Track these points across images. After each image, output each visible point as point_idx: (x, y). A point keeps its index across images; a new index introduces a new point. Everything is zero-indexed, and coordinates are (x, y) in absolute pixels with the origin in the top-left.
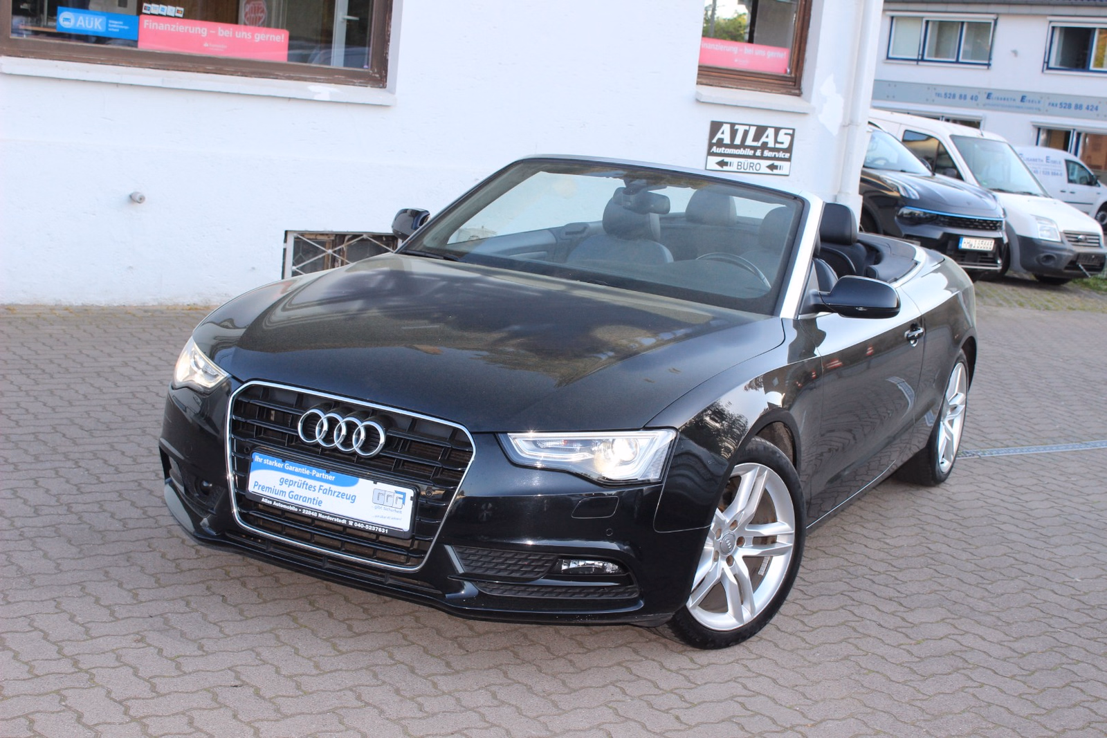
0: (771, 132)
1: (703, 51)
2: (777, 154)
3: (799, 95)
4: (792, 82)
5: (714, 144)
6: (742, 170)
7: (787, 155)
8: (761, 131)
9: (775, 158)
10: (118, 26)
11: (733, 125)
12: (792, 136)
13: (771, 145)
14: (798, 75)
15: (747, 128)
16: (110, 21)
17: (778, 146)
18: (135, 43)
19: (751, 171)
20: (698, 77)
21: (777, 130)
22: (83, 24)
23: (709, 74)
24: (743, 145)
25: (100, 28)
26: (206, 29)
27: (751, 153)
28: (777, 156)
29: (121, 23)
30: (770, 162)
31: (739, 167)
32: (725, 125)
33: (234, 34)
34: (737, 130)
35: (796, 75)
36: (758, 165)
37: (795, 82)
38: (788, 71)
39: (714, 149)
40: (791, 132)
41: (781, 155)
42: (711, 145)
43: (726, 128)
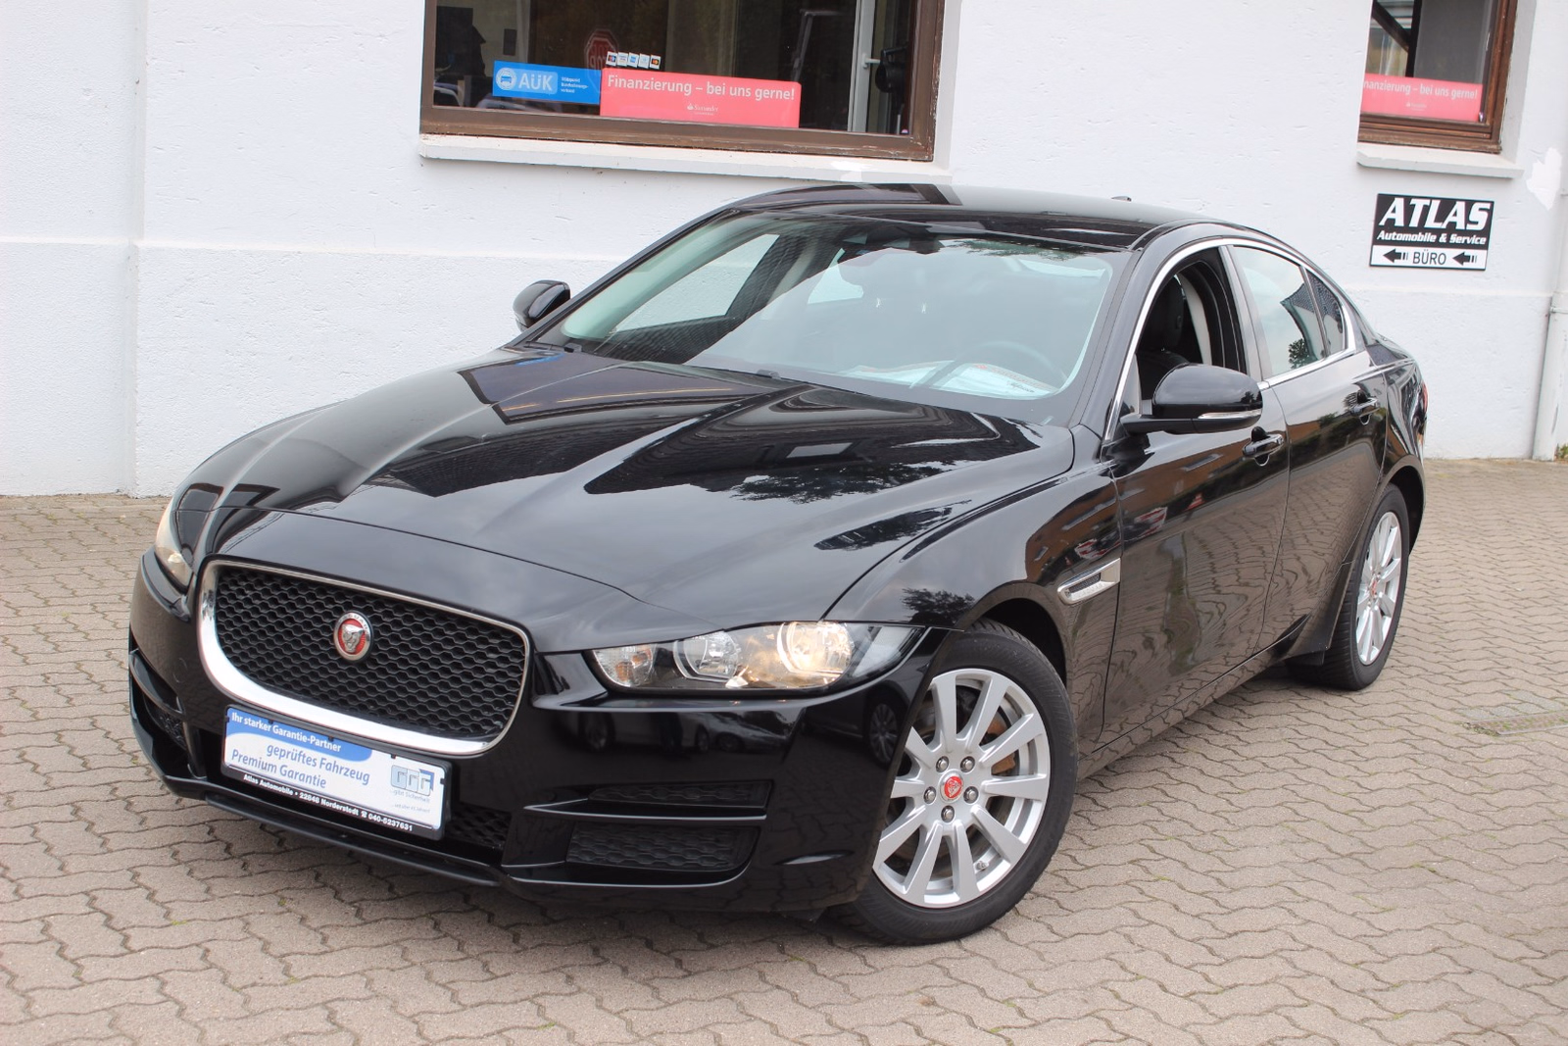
0: (1460, 207)
1: (1366, 93)
2: (1468, 238)
3: (1497, 152)
4: (1485, 132)
5: (1382, 228)
6: (1420, 264)
7: (1483, 241)
8: (1447, 205)
9: (1466, 246)
10: (573, 86)
11: (1407, 199)
12: (1490, 212)
13: (1460, 226)
14: (1495, 123)
15: (1427, 202)
16: (563, 79)
17: (1470, 227)
18: (597, 108)
19: (1433, 265)
20: (1360, 131)
21: (1469, 204)
22: (527, 83)
23: (1376, 126)
24: (1421, 228)
25: (550, 89)
26: (690, 86)
27: (1432, 238)
28: (1468, 242)
29: (578, 80)
30: (1458, 252)
31: (1416, 260)
32: (1396, 199)
33: (727, 91)
34: (1414, 205)
35: (1492, 123)
36: (1442, 257)
37: (1491, 134)
38: (1481, 117)
39: (1383, 235)
40: (1488, 206)
41: (1474, 240)
42: (1377, 229)
43: (1399, 204)
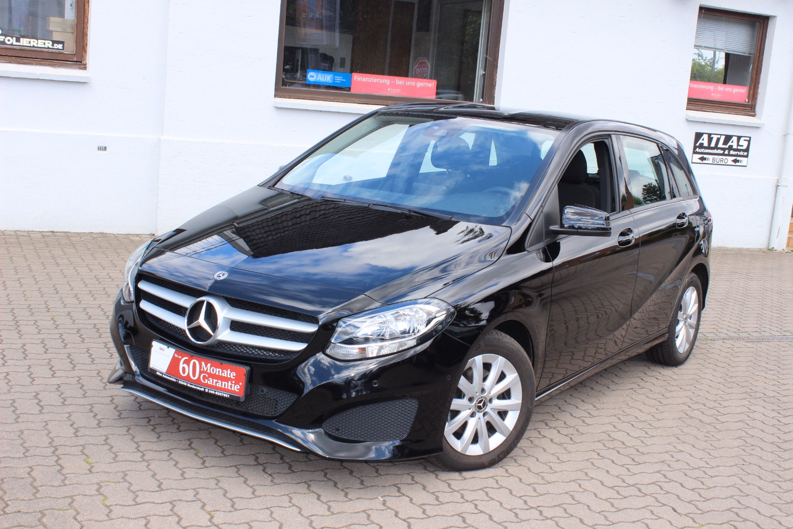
0: (735, 139)
1: (690, 89)
2: (738, 152)
3: (754, 116)
4: (749, 107)
5: (698, 147)
6: (716, 163)
7: (746, 154)
8: (728, 138)
9: (737, 156)
10: (340, 80)
11: (709, 135)
12: (749, 141)
13: (735, 147)
14: (753, 103)
15: (719, 136)
16: (336, 77)
17: (739, 148)
18: (349, 89)
19: (721, 163)
20: (687, 105)
21: (739, 138)
22: (320, 79)
23: (694, 103)
24: (716, 147)
25: (330, 81)
26: (389, 81)
27: (721, 152)
28: (739, 154)
29: (341, 78)
30: (734, 158)
31: (714, 161)
32: (704, 135)
33: (405, 83)
34: (713, 138)
36: (726, 160)
37: (751, 108)
38: (747, 100)
39: (697, 150)
40: (748, 139)
41: (741, 153)
42: (695, 147)
43: (705, 137)
